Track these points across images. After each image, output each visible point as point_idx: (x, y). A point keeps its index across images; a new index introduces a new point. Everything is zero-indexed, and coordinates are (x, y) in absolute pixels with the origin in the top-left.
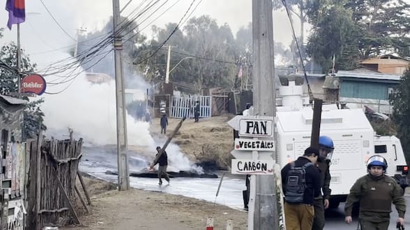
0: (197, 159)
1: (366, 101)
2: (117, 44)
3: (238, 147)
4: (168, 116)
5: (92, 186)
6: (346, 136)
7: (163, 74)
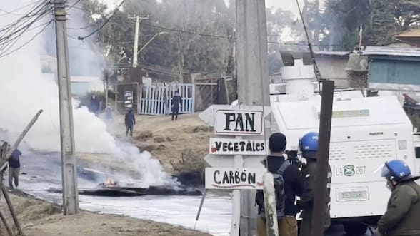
0: (175, 169)
1: (405, 87)
2: (59, 13)
3: (214, 150)
4: (136, 112)
5: (29, 208)
6: (375, 134)
7: (130, 55)
